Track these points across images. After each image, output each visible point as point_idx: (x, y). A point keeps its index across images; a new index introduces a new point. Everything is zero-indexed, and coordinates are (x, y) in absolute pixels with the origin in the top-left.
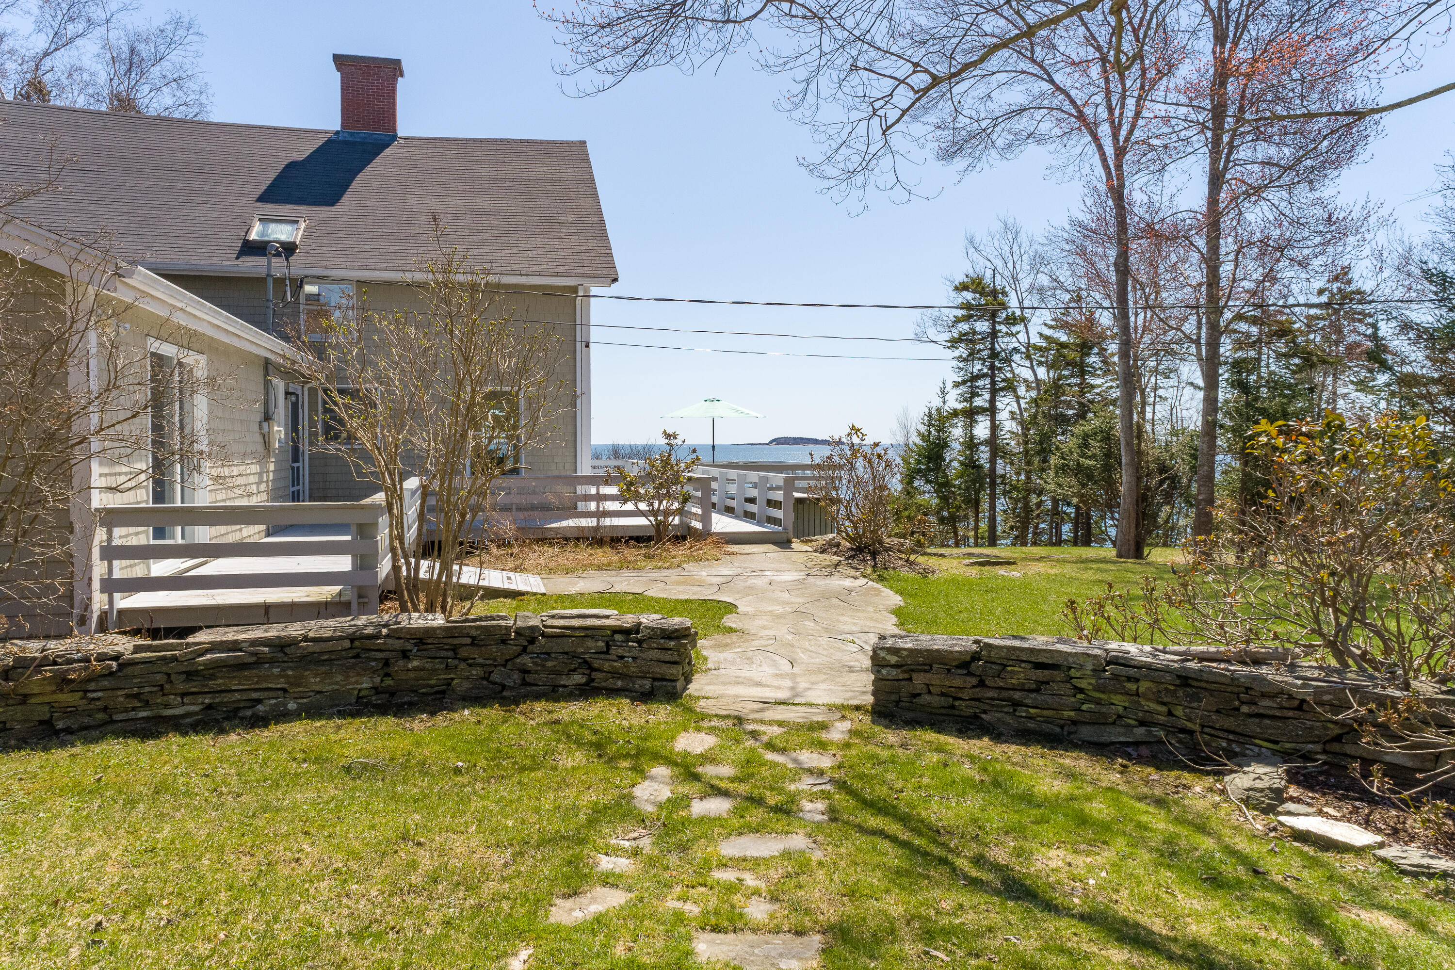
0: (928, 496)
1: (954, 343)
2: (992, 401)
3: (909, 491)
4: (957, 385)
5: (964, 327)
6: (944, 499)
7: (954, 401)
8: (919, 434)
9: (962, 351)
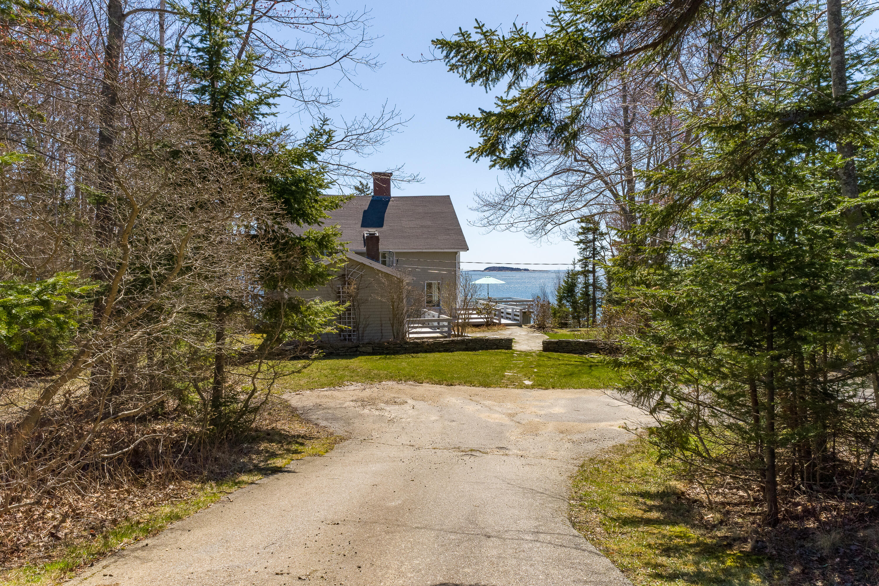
0: (568, 307)
1: (578, 243)
2: (594, 268)
3: (560, 305)
4: (580, 261)
5: (582, 237)
6: (574, 308)
7: (578, 268)
8: (564, 281)
9: (582, 246)
